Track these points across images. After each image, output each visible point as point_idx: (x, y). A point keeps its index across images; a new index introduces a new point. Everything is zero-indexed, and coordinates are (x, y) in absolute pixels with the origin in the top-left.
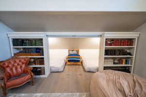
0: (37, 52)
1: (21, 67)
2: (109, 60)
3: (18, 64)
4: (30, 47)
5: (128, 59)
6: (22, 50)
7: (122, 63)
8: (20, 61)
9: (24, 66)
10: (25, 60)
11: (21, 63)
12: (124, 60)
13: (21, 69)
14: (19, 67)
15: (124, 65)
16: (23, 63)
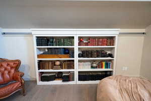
0: (65, 53)
1: (9, 72)
2: (85, 63)
3: (6, 69)
4: (58, 47)
5: (109, 62)
6: (47, 50)
7: (102, 67)
8: (8, 65)
9: (13, 71)
10: (14, 64)
11: (9, 68)
12: (104, 63)
13: (9, 75)
14: (6, 72)
15: (104, 69)
16: (12, 68)
